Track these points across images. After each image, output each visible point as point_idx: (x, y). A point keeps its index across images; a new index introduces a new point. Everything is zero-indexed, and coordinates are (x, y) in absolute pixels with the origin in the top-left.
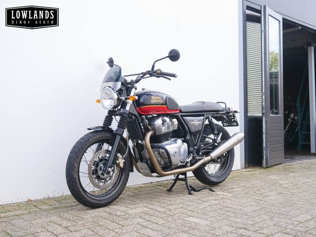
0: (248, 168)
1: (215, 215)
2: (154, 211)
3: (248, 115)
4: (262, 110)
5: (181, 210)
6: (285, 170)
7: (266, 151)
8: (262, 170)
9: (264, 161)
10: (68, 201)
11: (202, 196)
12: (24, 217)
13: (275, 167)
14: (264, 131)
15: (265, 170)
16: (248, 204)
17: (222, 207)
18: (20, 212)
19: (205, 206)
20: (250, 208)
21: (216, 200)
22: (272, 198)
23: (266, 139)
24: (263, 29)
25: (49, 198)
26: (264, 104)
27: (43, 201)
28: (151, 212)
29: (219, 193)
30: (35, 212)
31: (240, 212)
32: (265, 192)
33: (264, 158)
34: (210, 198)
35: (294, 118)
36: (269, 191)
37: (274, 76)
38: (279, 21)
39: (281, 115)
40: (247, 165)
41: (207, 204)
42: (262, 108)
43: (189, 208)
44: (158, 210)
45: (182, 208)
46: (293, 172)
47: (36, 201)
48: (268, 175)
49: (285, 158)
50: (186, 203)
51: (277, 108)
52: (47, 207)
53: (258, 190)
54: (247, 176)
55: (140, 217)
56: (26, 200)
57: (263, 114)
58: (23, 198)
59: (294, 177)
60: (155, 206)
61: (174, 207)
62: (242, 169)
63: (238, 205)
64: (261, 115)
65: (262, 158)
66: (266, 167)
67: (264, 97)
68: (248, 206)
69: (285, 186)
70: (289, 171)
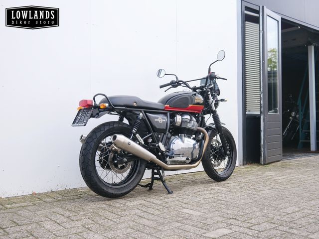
0: (246, 165)
1: (209, 207)
2: (151, 204)
3: (247, 113)
4: (260, 108)
5: (177, 202)
6: (282, 167)
7: (264, 148)
8: (260, 167)
9: (262, 158)
10: (70, 194)
11: (198, 190)
12: (29, 208)
13: (273, 164)
14: (262, 129)
15: (263, 167)
16: (241, 198)
17: (216, 200)
18: (26, 204)
19: (199, 199)
20: (243, 201)
21: (211, 194)
22: (265, 192)
23: (264, 136)
24: (261, 29)
25: (52, 192)
26: (262, 102)
27: (47, 195)
28: (148, 204)
29: (215, 187)
30: (39, 204)
31: (232, 205)
32: (258, 187)
33: (262, 155)
34: (206, 192)
35: (295, 116)
36: (263, 186)
37: (272, 75)
38: (278, 21)
39: (279, 113)
40: (245, 162)
41: (202, 197)
42: (260, 106)
43: (185, 201)
44: (155, 202)
45: (177, 200)
46: (290, 168)
47: (40, 194)
48: (265, 171)
49: (283, 156)
50: (182, 197)
51: (275, 106)
52: (50, 200)
53: (253, 185)
54: (244, 172)
55: (138, 209)
56: (31, 193)
57: (261, 112)
58: (28, 191)
59: (290, 173)
60: (152, 199)
61: (170, 200)
62: (241, 165)
63: (232, 199)
64: (259, 113)
65: (260, 155)
66: (264, 164)
67: (262, 96)
68: (241, 199)
69: (280, 181)
70: (286, 168)
